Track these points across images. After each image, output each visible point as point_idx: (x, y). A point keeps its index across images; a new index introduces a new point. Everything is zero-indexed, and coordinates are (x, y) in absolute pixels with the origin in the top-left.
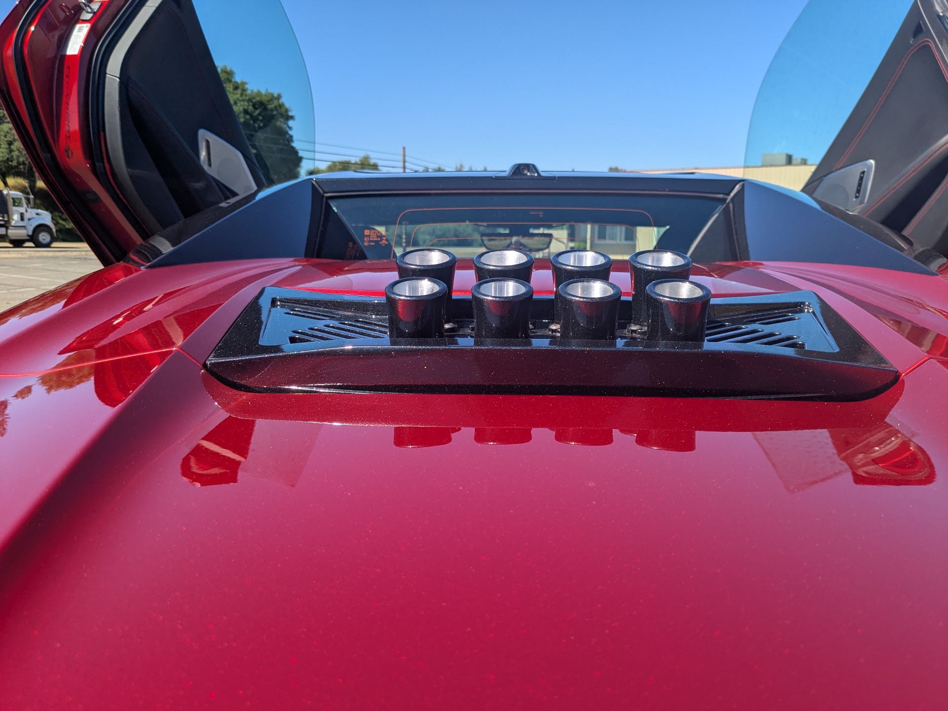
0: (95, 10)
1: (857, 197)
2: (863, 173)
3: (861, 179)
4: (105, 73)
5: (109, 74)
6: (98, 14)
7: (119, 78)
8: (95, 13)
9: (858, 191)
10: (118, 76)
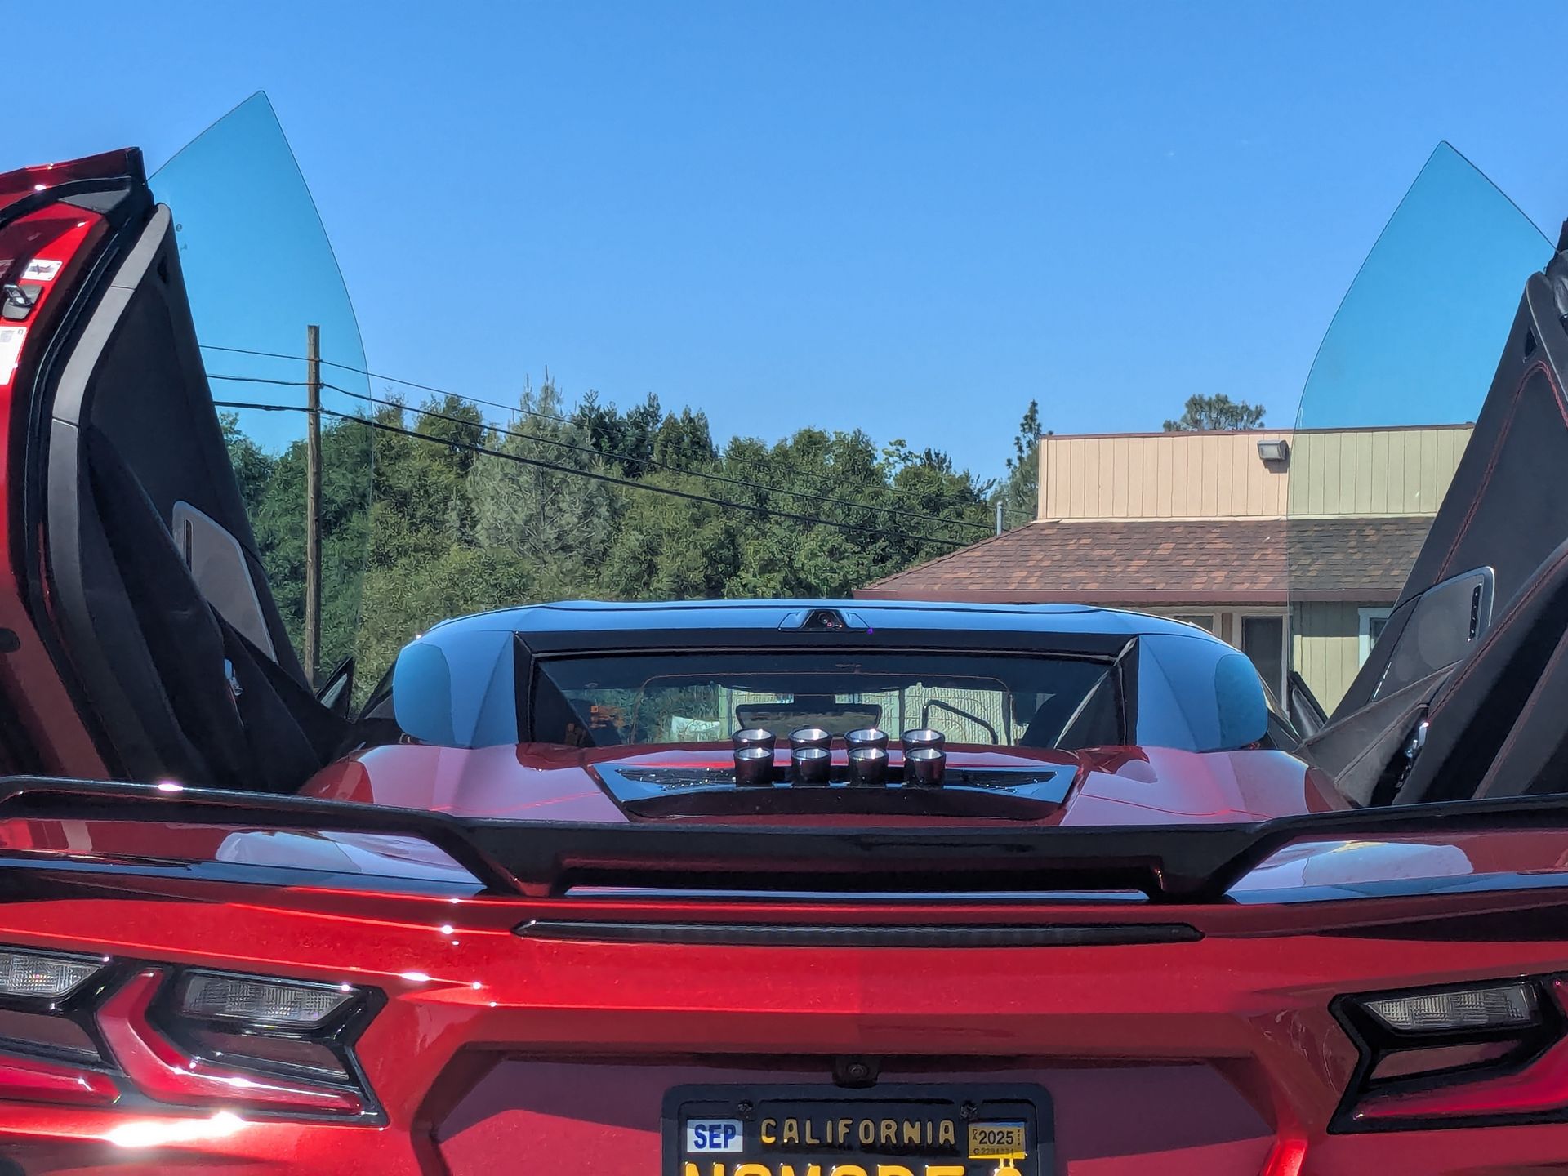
0: (33, 302)
1: (1472, 636)
2: (1478, 589)
3: (1476, 600)
4: (51, 417)
5: (56, 419)
6: (39, 307)
7: (78, 426)
8: (32, 307)
9: (1473, 625)
10: (76, 421)
